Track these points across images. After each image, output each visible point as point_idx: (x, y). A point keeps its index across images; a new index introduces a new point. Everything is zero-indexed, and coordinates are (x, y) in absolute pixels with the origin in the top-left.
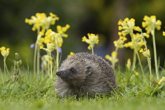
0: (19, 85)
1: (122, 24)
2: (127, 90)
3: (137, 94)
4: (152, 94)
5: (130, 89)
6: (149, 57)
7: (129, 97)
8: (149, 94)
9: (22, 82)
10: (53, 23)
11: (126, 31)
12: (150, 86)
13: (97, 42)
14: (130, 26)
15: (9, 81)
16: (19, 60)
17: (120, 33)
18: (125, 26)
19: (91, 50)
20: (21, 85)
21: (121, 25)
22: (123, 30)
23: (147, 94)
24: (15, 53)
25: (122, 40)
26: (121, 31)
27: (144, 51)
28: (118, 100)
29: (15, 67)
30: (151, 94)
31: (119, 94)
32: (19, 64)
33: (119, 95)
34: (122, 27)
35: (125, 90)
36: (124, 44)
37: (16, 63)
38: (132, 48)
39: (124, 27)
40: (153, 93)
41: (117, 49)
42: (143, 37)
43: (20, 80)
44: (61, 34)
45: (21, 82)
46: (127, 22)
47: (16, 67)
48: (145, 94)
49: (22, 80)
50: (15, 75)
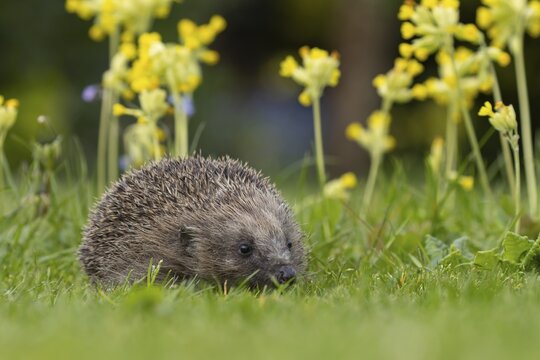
0: (51, 230)
1: (415, 17)
2: (432, 246)
3: (471, 263)
4: (524, 261)
5: (444, 246)
6: (514, 134)
7: (445, 272)
8: (513, 262)
9: (63, 219)
10: (163, 11)
11: (428, 40)
12: (516, 234)
13: (333, 78)
14: (441, 22)
15: (15, 214)
16: (50, 142)
17: (405, 49)
18: (426, 22)
19: (310, 108)
20: (58, 230)
21: (409, 21)
22: (416, 37)
23: (507, 262)
24: (38, 116)
25: (405, 70)
26: (410, 41)
27: (494, 111)
28: (404, 284)
29: (36, 165)
30: (520, 262)
31: (407, 263)
32: (52, 154)
33: (408, 266)
34: (414, 24)
35: (427, 247)
36: (411, 86)
37: (41, 151)
38: (442, 99)
39: (423, 28)
40: (528, 260)
41: (387, 105)
42: (486, 63)
43: (56, 212)
44: (194, 51)
45: (57, 220)
46: (430, 10)
47: (42, 168)
48: (500, 261)
49: (61, 211)
50: (38, 193)
